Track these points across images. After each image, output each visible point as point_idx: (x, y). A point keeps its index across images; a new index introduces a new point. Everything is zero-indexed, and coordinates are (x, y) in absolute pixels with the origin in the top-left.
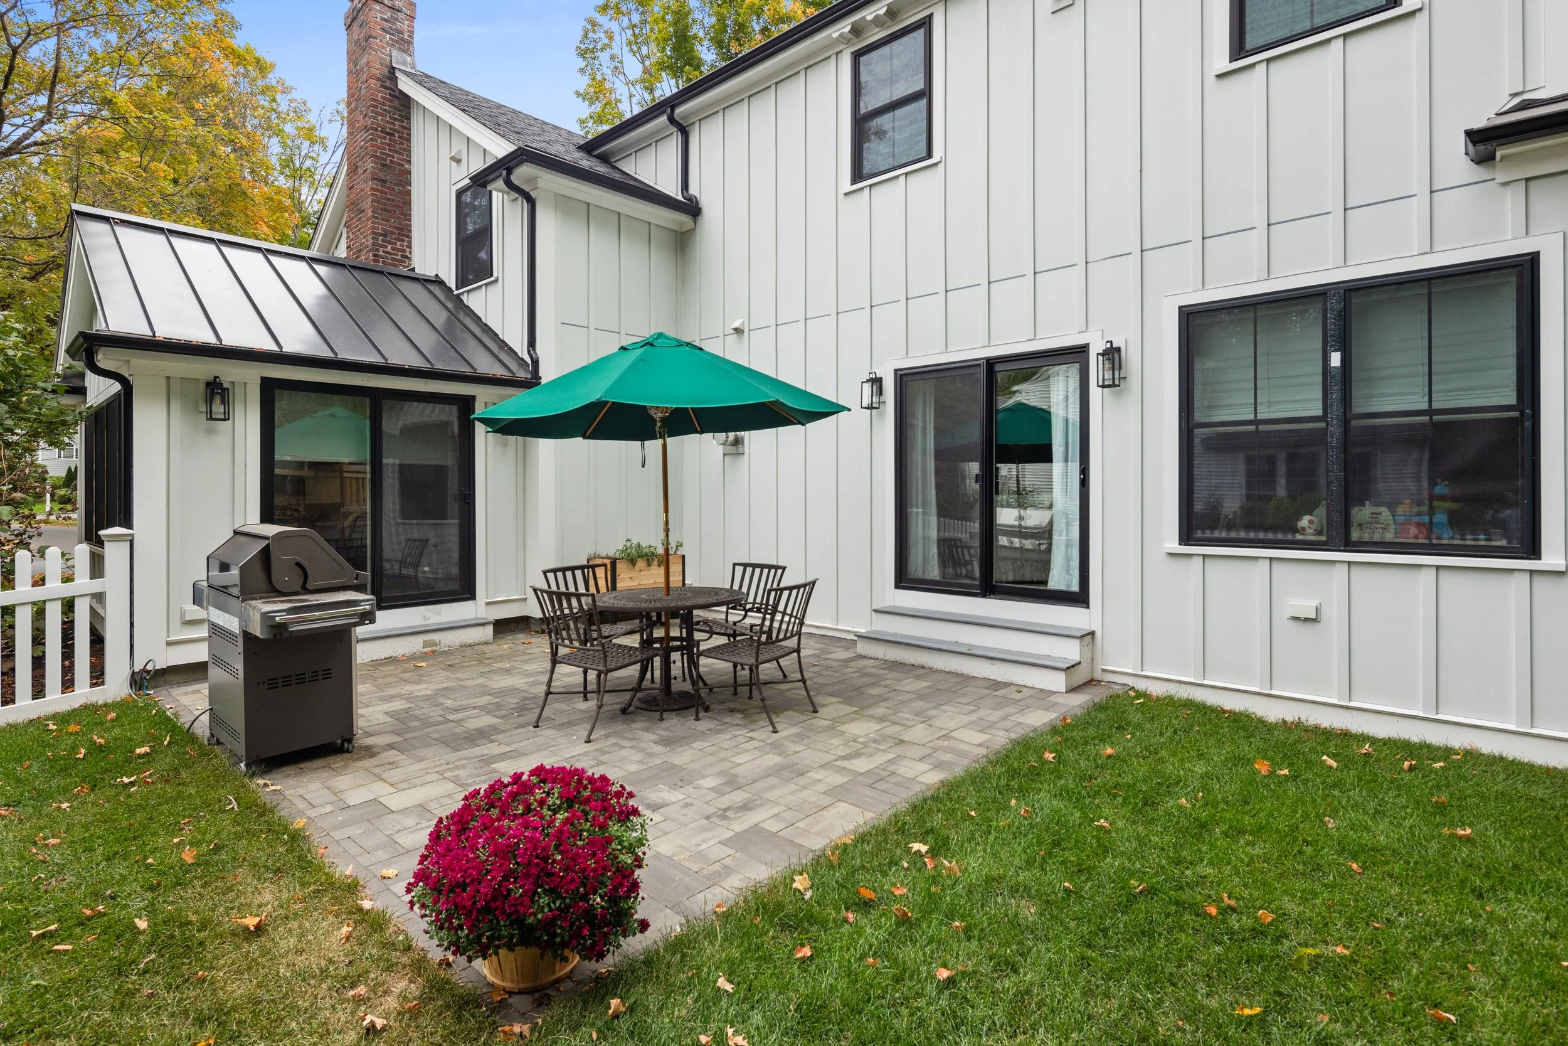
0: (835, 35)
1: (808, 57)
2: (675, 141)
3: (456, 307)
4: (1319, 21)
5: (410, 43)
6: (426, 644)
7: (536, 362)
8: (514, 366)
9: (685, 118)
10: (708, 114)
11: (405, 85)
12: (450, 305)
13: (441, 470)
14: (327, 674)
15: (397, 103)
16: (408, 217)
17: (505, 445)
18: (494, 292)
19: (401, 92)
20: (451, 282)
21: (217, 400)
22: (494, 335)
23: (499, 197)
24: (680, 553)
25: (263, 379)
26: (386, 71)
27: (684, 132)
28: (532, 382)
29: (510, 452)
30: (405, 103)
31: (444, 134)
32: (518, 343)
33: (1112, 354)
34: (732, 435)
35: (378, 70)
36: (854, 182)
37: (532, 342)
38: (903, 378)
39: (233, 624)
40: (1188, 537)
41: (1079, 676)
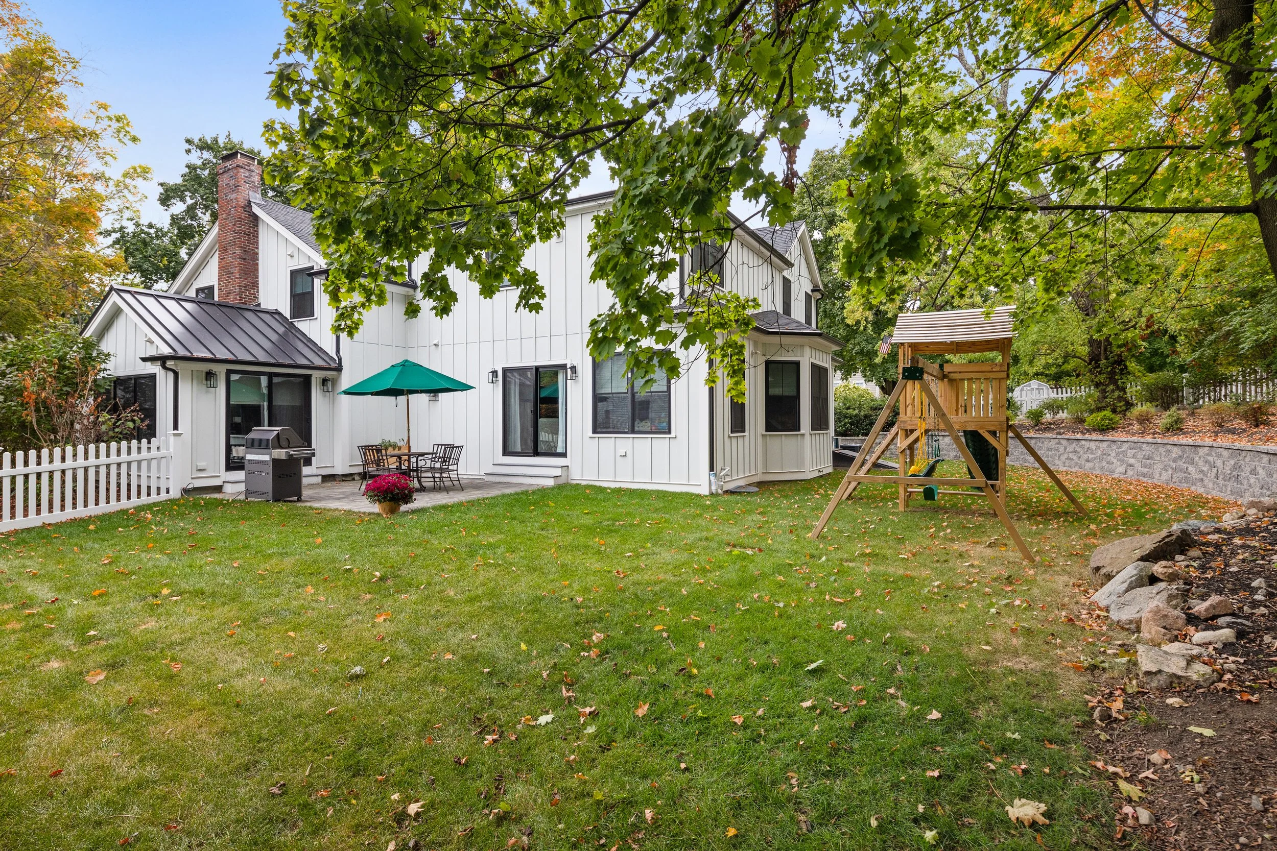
3: (291, 327)
7: (340, 359)
8: (330, 362)
11: (256, 210)
12: (287, 326)
14: (294, 476)
15: (251, 219)
16: (257, 277)
17: (320, 394)
18: (315, 323)
19: (254, 213)
20: (287, 314)
21: (211, 379)
22: (316, 344)
23: (318, 281)
25: (227, 369)
26: (246, 203)
28: (338, 369)
30: (256, 218)
31: (282, 242)
32: (332, 352)
33: (574, 368)
35: (242, 202)
37: (338, 350)
38: (505, 371)
39: (267, 458)
40: (594, 432)
41: (561, 481)
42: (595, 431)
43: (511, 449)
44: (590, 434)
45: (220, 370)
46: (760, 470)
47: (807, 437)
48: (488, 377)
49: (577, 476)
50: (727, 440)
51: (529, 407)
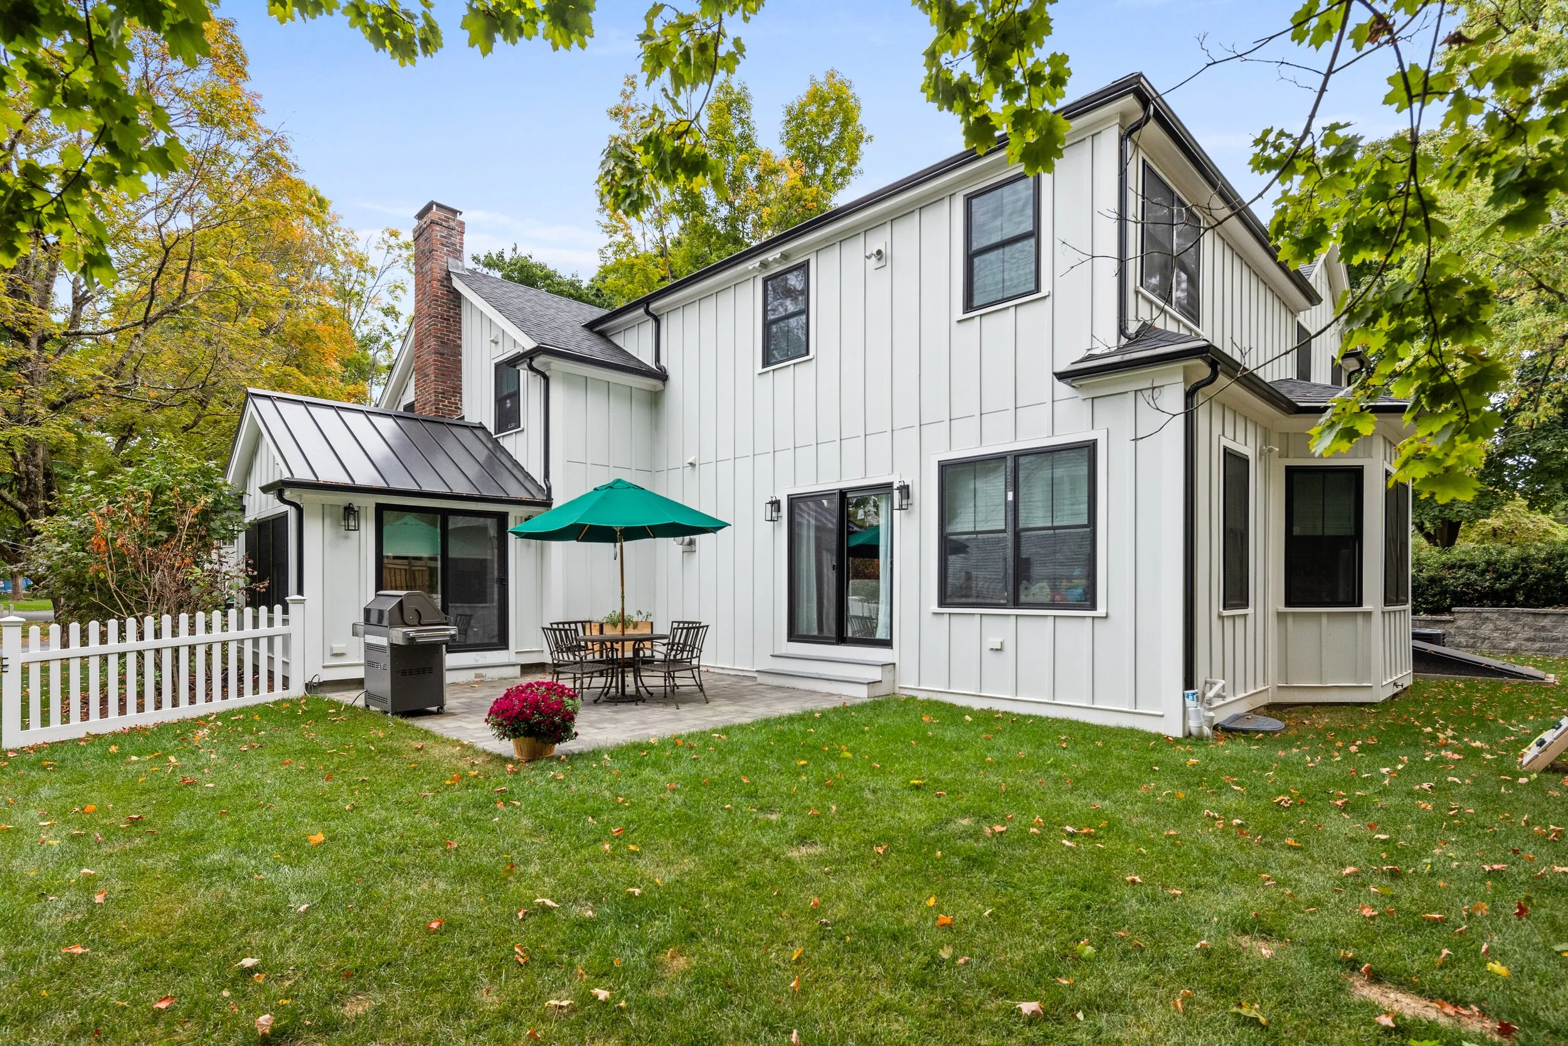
0: (750, 268)
1: (736, 277)
2: (650, 326)
3: (494, 447)
4: (1007, 295)
5: (461, 252)
6: (477, 676)
7: (549, 489)
8: (534, 491)
9: (657, 310)
10: (672, 309)
11: (457, 284)
12: (490, 446)
13: (483, 563)
14: (431, 670)
15: (451, 297)
16: (460, 379)
17: (529, 545)
18: (521, 438)
19: (455, 289)
20: (491, 428)
21: (351, 517)
22: (521, 469)
23: (524, 373)
24: (650, 619)
25: (377, 504)
26: (444, 274)
27: (657, 320)
28: (547, 504)
29: (532, 550)
30: (457, 297)
31: (486, 324)
32: (537, 474)
33: (905, 490)
34: (687, 538)
35: (439, 274)
36: (764, 367)
37: (547, 475)
38: (793, 500)
39: (383, 641)
40: (942, 604)
41: (882, 690)
42: (944, 600)
43: (802, 629)
44: (935, 607)
45: (367, 504)
46: (1273, 681)
47: (1377, 618)
48: (763, 511)
49: (909, 683)
50: (1216, 623)
51: (830, 560)
